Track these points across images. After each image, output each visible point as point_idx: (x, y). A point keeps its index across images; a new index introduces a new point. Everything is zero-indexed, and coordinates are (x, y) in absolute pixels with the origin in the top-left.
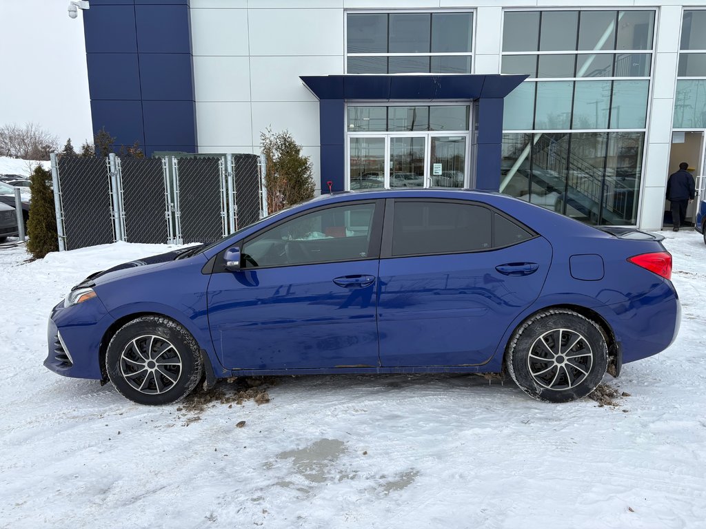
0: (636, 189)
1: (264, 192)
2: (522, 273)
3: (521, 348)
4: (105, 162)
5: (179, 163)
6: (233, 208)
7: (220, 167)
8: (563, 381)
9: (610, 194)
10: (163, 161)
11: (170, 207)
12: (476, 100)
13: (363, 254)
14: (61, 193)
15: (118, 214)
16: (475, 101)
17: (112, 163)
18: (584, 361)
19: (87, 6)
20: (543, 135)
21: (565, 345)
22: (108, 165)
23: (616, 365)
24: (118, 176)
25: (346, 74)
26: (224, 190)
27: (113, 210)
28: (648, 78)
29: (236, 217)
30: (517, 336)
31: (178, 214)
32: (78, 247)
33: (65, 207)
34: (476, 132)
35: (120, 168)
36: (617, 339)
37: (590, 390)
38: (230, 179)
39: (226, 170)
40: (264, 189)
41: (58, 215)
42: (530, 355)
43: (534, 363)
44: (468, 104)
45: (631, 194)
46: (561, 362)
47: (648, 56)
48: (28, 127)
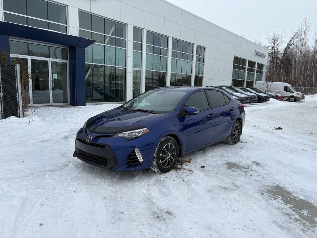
8: (236, 138)
20: (95, 65)
28: (126, 49)
29: (2, 100)
42: (233, 132)
44: (67, 48)
46: (237, 133)
47: (125, 41)
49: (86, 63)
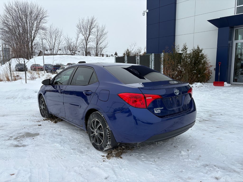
19: (147, 11)
21: (97, 126)
38: (153, 62)
39: (152, 59)
42: (90, 127)
46: (97, 133)
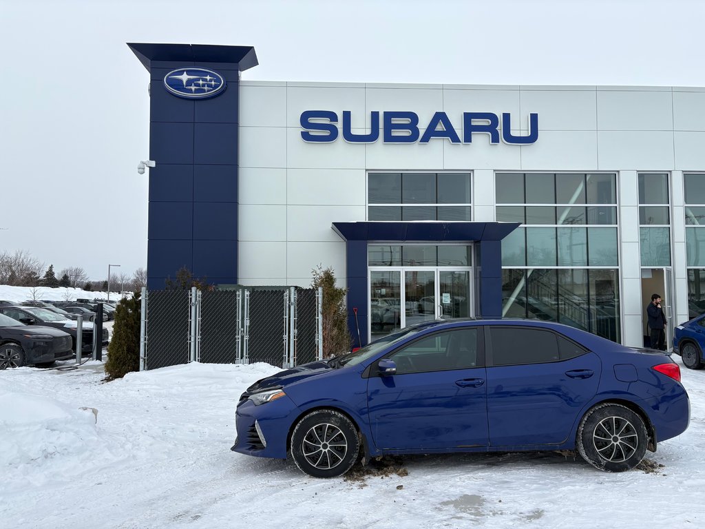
0: (617, 316)
1: (320, 318)
2: (583, 377)
3: (587, 430)
4: (187, 295)
5: (250, 295)
6: (293, 332)
7: (285, 298)
8: (619, 456)
9: (594, 320)
10: (238, 293)
11: (240, 332)
12: (477, 242)
13: (473, 364)
14: (147, 320)
15: (194, 339)
16: (475, 242)
17: (194, 295)
18: (632, 440)
19: (153, 164)
20: (535, 271)
21: (618, 428)
22: (190, 297)
23: (653, 443)
24: (198, 306)
25: (367, 221)
26: (287, 317)
27: (190, 334)
28: (616, 226)
29: (296, 340)
30: (584, 422)
31: (246, 338)
32: (157, 367)
33: (149, 331)
34: (479, 267)
35: (200, 299)
36: (652, 424)
37: (638, 461)
38: (292, 308)
39: (290, 300)
40: (320, 315)
41: (142, 339)
42: (594, 436)
43: (597, 441)
44: (469, 244)
45: (613, 320)
46: (617, 441)
47: (613, 210)
48: (17, 255)
49: (503, 267)
